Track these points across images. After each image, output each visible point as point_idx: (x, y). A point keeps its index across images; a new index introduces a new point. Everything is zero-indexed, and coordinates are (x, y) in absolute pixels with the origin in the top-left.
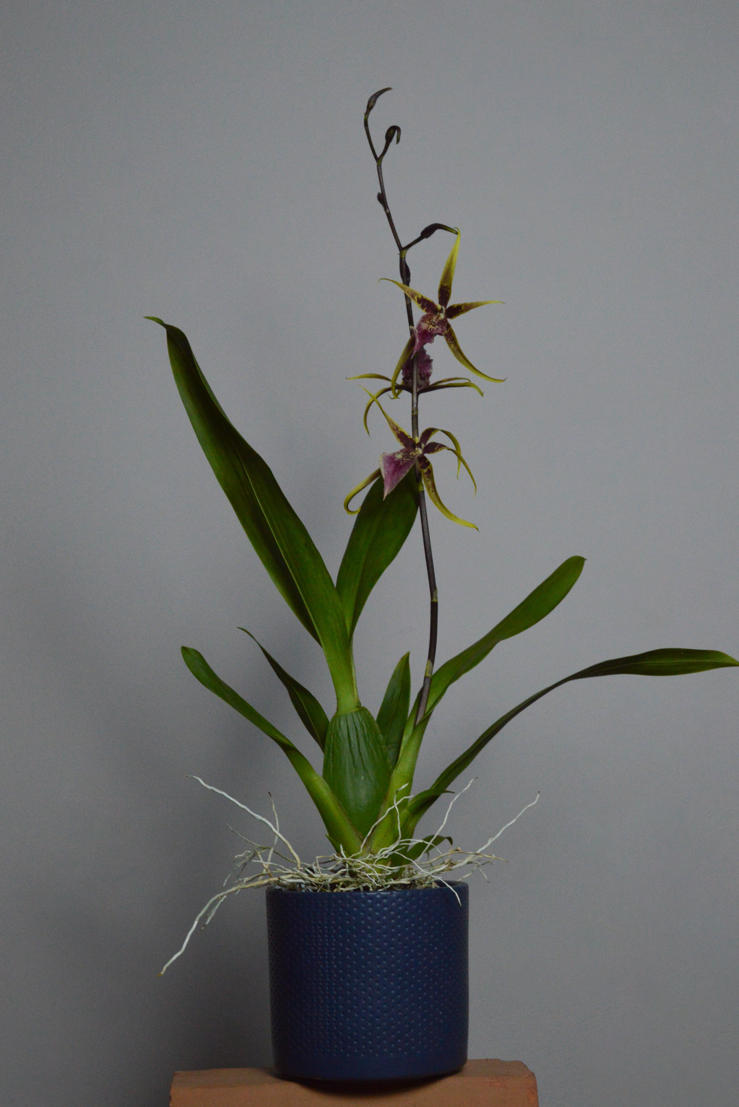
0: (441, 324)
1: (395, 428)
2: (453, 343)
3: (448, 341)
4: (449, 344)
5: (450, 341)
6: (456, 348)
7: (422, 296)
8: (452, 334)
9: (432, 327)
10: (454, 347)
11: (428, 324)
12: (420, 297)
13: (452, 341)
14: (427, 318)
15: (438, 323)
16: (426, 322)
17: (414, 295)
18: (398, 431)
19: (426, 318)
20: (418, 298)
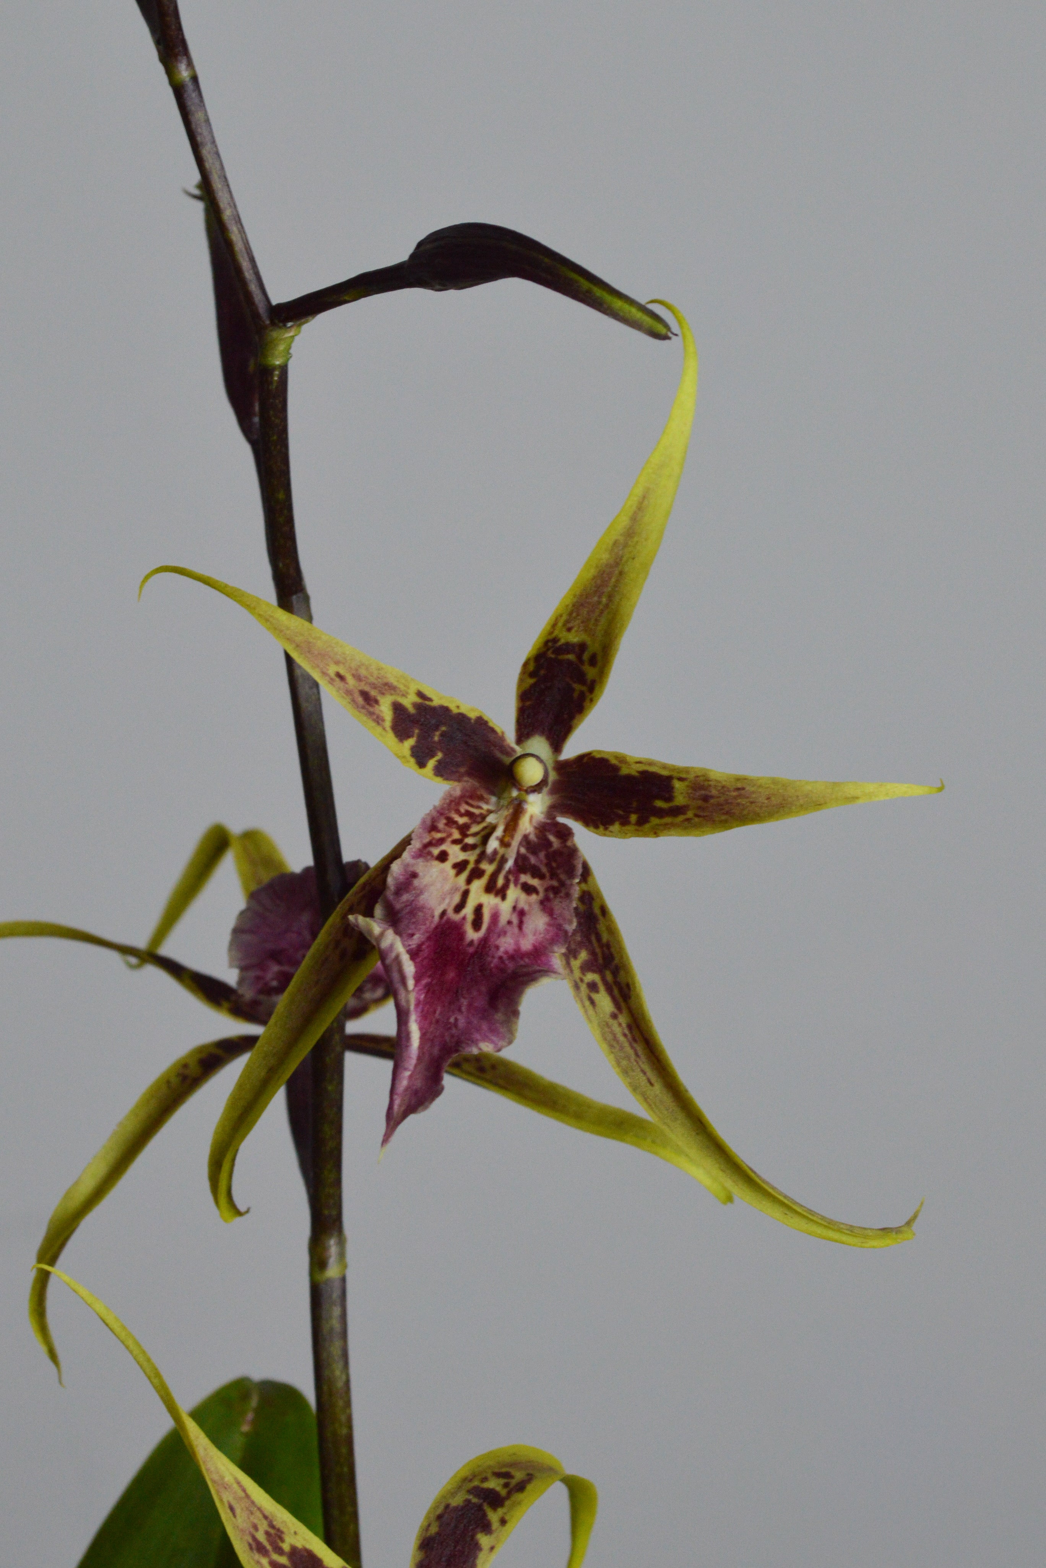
0: (536, 873)
1: (261, 1537)
2: (609, 990)
3: (577, 973)
4: (583, 987)
5: (586, 968)
6: (623, 1019)
7: (420, 694)
8: (601, 927)
9: (490, 901)
10: (614, 1016)
11: (460, 867)
12: (409, 701)
13: (600, 971)
14: (450, 822)
15: (522, 865)
16: (443, 857)
17: (373, 693)
18: (280, 1551)
19: (441, 824)
20: (398, 708)
